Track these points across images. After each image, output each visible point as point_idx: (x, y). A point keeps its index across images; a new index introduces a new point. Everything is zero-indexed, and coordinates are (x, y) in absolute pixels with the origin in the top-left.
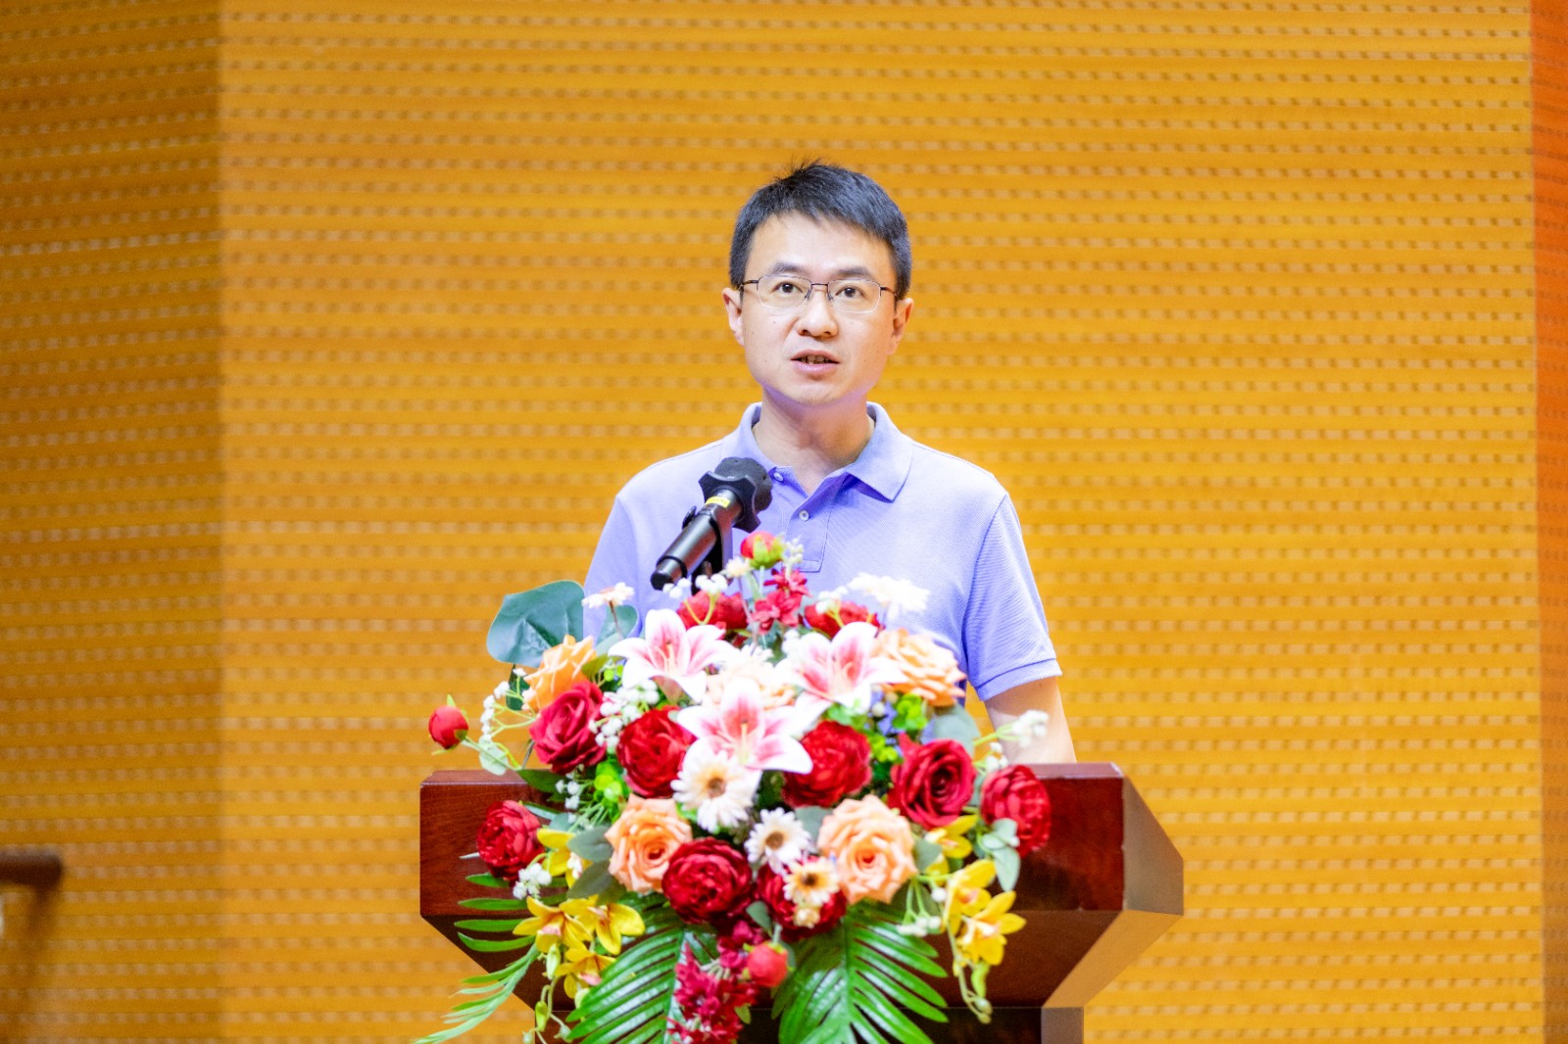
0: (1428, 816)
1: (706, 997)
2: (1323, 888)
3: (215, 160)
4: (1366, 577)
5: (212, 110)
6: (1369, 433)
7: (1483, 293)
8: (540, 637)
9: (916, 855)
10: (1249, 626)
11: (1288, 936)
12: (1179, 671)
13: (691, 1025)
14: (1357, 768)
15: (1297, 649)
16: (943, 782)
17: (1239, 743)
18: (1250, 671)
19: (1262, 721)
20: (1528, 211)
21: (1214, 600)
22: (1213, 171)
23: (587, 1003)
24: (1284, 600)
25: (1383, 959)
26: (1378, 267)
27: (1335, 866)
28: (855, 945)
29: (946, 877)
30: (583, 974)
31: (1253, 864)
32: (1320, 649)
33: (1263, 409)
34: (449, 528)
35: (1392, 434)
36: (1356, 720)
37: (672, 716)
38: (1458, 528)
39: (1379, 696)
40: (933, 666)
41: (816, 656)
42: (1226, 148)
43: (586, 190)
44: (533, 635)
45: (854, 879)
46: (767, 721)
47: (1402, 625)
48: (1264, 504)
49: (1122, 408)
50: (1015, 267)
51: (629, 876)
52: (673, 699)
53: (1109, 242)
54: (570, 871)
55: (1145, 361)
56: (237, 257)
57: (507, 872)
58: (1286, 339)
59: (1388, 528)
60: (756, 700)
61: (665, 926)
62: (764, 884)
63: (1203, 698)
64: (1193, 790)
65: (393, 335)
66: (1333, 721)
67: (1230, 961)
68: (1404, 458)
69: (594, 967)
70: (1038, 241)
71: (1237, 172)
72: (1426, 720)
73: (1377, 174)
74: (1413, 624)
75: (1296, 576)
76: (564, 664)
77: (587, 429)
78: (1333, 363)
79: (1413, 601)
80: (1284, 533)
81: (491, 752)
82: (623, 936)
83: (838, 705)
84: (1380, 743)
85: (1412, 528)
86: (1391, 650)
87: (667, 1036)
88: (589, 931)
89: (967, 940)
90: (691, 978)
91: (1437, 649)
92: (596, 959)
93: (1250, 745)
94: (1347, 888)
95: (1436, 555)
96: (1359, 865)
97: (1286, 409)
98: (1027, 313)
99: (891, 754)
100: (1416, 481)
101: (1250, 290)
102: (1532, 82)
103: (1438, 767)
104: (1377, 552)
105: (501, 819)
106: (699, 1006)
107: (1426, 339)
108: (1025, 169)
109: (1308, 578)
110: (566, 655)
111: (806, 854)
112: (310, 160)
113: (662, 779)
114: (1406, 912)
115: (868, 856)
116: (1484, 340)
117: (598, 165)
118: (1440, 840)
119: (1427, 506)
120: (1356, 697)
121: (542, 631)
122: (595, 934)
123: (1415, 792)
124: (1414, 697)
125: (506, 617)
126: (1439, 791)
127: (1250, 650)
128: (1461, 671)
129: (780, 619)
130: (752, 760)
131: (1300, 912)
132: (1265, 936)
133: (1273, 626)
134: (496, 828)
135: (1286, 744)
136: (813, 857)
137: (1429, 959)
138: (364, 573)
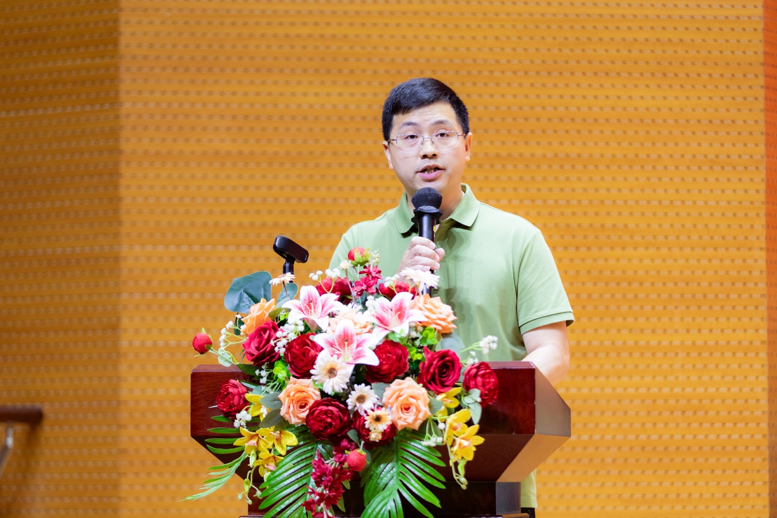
0: (712, 390)
1: (326, 476)
2: (660, 425)
3: (117, 68)
4: (681, 272)
5: (116, 44)
6: (683, 202)
7: (739, 133)
8: (250, 299)
9: (430, 406)
10: (624, 296)
11: (643, 448)
12: (590, 319)
13: (319, 490)
14: (677, 366)
15: (648, 308)
16: (445, 370)
17: (619, 354)
18: (625, 319)
19: (630, 343)
20: (761, 93)
21: (607, 284)
22: (607, 74)
23: (269, 479)
24: (641, 284)
25: (689, 460)
26: (688, 121)
27: (666, 414)
28: (401, 451)
29: (446, 417)
30: (267, 465)
31: (626, 413)
32: (659, 308)
33: (631, 190)
34: (232, 248)
35: (694, 202)
36: (676, 342)
37: (311, 337)
38: (727, 249)
39: (688, 331)
40: (441, 313)
41: (383, 308)
42: (613, 62)
43: (299, 83)
44: (246, 298)
45: (400, 418)
46: (358, 340)
47: (699, 296)
48: (632, 237)
49: (562, 190)
50: (509, 120)
51: (290, 416)
52: (313, 330)
53: (555, 108)
54: (262, 414)
55: (573, 167)
56: (128, 116)
57: (231, 416)
58: (642, 156)
59: (693, 249)
60: (353, 330)
61: (308, 441)
62: (356, 421)
63: (602, 332)
64: (596, 377)
65: (205, 154)
66: (665, 343)
67: (614, 460)
68: (700, 214)
69: (273, 462)
70: (521, 108)
71: (618, 74)
72: (711, 343)
73: (687, 75)
74: (705, 296)
75: (647, 272)
76: (260, 312)
77: (300, 200)
78: (665, 168)
79: (705, 284)
80: (641, 251)
81: (223, 356)
82: (287, 446)
83: (393, 332)
84: (688, 354)
85: (704, 249)
86: (693, 308)
87: (308, 495)
88: (271, 444)
89: (455, 448)
90: (319, 467)
91: (717, 308)
92: (274, 457)
93: (625, 355)
94: (672, 425)
95: (716, 262)
96: (678, 414)
97: (643, 190)
98: (515, 143)
99: (419, 357)
100: (706, 226)
101: (625, 132)
102: (764, 30)
103: (717, 366)
104: (687, 260)
105: (228, 388)
106: (323, 481)
107: (711, 156)
108: (515, 73)
109: (653, 273)
110: (261, 308)
111: (376, 406)
112: (164, 69)
113: (306, 369)
114: (701, 437)
115: (406, 407)
116: (740, 156)
117: (305, 71)
118: (718, 402)
119: (712, 238)
120: (676, 331)
121: (251, 296)
122: (274, 445)
123: (706, 378)
124: (705, 332)
125: (234, 289)
126: (717, 378)
127: (625, 308)
128: (728, 319)
129: (367, 290)
130: (350, 359)
131: (649, 437)
132: (631, 448)
133: (636, 296)
134: (226, 393)
135: (642, 354)
136: (379, 407)
137: (712, 460)
138: (190, 270)
